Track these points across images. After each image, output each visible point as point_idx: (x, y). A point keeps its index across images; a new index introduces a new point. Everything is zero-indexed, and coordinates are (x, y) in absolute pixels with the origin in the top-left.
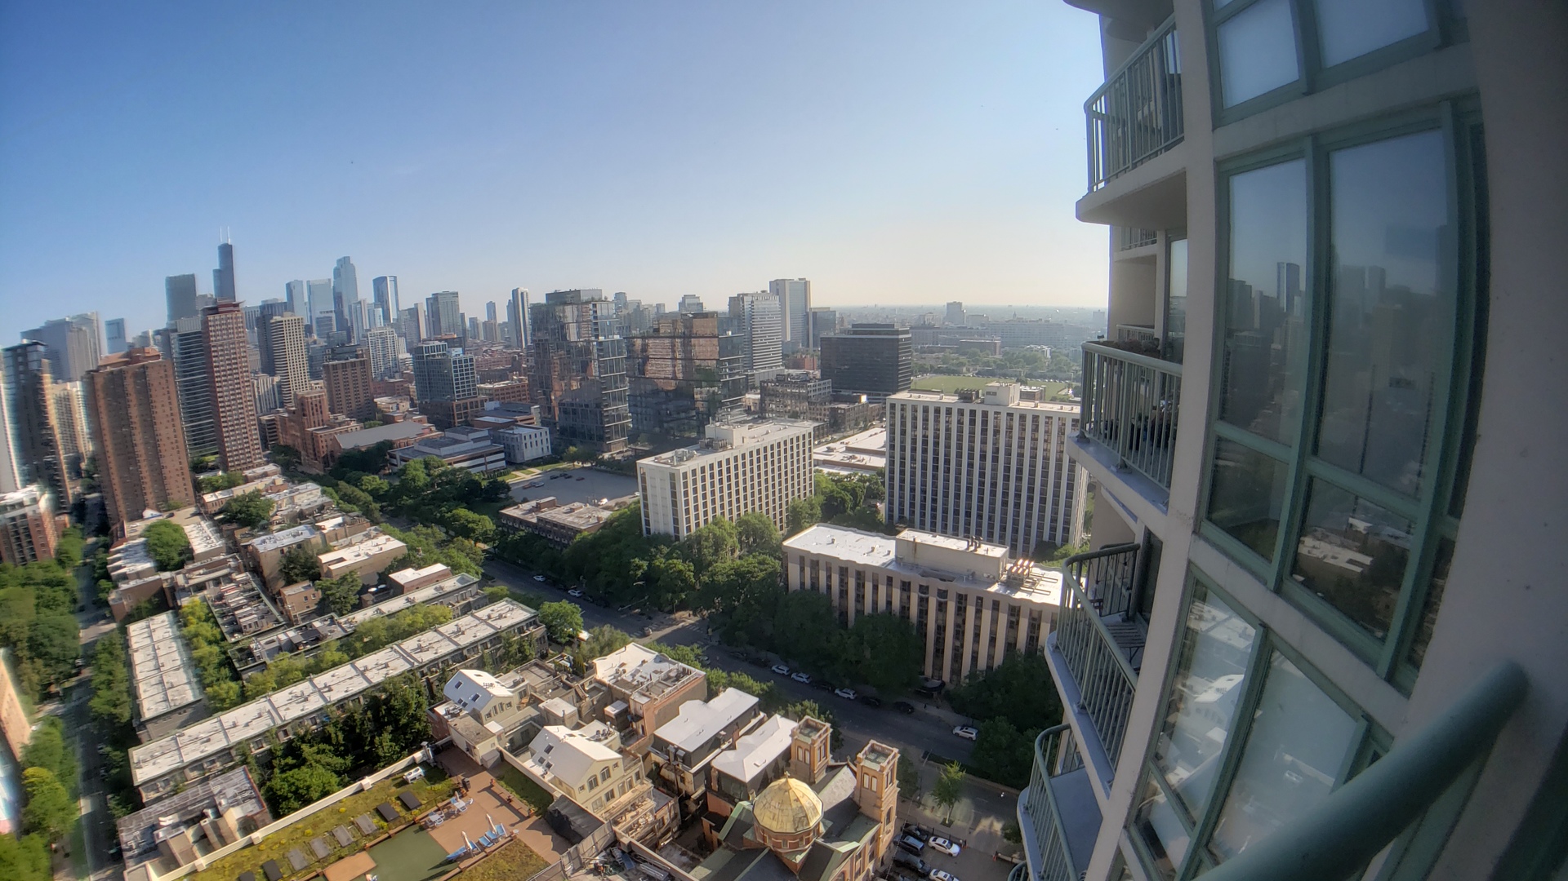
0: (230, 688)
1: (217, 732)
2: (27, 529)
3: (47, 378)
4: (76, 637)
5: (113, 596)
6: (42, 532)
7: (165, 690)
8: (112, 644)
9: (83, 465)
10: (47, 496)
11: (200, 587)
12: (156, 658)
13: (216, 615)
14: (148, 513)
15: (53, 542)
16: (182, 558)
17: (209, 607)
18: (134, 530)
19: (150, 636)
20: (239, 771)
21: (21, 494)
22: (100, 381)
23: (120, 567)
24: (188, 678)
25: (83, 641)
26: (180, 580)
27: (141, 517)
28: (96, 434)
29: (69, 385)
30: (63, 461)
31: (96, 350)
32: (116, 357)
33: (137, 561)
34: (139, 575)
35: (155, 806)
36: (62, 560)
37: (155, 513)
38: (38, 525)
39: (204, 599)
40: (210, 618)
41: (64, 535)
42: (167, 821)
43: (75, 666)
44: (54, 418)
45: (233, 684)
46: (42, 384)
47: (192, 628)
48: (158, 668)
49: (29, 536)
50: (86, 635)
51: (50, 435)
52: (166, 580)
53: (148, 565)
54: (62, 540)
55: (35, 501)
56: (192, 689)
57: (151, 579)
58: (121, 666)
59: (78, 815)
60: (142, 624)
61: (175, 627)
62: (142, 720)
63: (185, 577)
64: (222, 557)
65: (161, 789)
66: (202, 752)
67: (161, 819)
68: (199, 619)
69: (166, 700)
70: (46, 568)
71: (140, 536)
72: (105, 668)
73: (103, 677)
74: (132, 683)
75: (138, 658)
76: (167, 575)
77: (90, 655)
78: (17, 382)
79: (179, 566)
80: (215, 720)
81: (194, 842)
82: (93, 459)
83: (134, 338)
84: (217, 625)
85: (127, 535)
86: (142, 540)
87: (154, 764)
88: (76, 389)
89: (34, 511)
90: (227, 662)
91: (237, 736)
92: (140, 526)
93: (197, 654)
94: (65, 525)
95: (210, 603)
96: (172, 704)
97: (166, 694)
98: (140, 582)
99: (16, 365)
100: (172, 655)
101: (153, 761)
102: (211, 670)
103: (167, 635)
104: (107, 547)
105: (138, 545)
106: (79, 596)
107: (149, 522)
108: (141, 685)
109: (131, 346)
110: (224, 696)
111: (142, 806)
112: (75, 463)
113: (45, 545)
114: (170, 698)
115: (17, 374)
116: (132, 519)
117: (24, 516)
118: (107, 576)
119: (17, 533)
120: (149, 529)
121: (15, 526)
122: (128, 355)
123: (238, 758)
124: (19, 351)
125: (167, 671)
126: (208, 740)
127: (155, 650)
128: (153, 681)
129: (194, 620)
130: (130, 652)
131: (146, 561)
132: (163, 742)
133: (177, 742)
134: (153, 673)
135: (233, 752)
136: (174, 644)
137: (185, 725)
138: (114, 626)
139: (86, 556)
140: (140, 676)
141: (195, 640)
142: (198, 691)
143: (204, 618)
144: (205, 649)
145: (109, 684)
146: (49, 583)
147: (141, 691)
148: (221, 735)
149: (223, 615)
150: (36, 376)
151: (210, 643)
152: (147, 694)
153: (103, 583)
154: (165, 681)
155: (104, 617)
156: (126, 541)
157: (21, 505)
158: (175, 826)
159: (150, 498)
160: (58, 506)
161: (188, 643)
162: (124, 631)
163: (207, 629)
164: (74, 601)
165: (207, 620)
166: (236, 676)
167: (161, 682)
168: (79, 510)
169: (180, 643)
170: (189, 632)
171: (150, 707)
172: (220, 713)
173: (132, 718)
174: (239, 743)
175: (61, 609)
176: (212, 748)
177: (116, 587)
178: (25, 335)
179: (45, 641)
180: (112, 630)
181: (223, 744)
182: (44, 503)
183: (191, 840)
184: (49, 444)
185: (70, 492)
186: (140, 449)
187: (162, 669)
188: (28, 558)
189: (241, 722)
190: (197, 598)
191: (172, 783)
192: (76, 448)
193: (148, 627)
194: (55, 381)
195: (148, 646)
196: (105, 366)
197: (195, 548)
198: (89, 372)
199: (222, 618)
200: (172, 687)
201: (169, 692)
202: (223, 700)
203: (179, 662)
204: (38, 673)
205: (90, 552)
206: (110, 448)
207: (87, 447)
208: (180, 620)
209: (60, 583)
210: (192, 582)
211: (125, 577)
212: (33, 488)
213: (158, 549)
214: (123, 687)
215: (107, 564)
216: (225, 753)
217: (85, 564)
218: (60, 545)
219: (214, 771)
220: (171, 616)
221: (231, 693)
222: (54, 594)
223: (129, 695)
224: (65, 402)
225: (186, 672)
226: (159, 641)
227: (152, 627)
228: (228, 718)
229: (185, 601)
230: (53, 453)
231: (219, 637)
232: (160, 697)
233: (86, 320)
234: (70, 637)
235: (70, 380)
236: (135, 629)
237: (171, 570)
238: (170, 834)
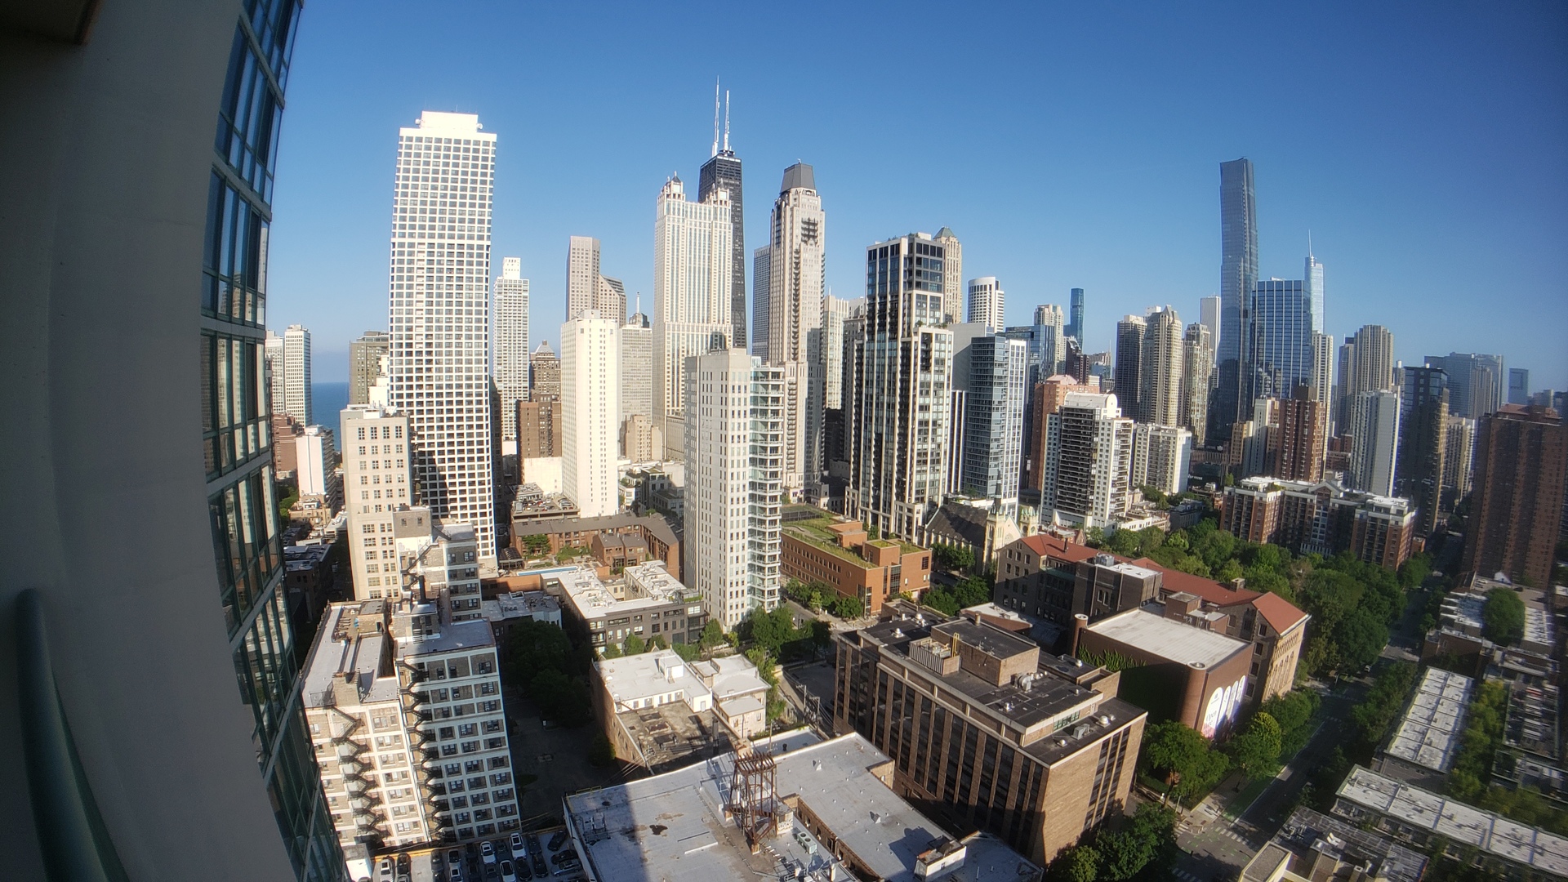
0: (1473, 783)
1: (1433, 811)
2: (1383, 534)
3: (1445, 407)
4: (1378, 647)
5: (1431, 633)
6: (1397, 543)
7: (1422, 742)
8: (1405, 672)
9: (1457, 502)
10: (1414, 514)
11: (1510, 674)
12: (1434, 710)
13: (1508, 710)
14: (1499, 576)
15: (1401, 558)
16: (1512, 636)
17: (1506, 697)
18: (1481, 586)
19: (1442, 689)
20: (1421, 857)
21: (1388, 501)
22: (1496, 427)
23: (1451, 612)
24: (1447, 748)
25: (1383, 654)
26: (1498, 655)
27: (1491, 577)
28: (1478, 477)
29: (1464, 421)
30: (1440, 490)
31: (1497, 394)
32: (1516, 408)
33: (1469, 616)
34: (1464, 628)
35: (1336, 822)
36: (1402, 574)
37: (1506, 579)
38: (1395, 536)
39: (1507, 687)
40: (1500, 708)
41: (1415, 556)
42: (1333, 840)
43: (1362, 668)
44: (1442, 448)
45: (1477, 782)
46: (1439, 411)
47: (1481, 706)
48: (1430, 720)
49: (1383, 540)
50: (1387, 651)
51: (1436, 461)
52: (1486, 648)
53: (1477, 625)
54: (1411, 560)
55: (1400, 513)
56: (1444, 759)
57: (1473, 638)
58: (1401, 695)
59: (1273, 774)
60: (1442, 673)
61: (1468, 695)
62: (1385, 751)
63: (1503, 655)
64: (1545, 658)
65: (1351, 815)
66: (1408, 816)
67: (1331, 835)
68: (1492, 702)
69: (1416, 751)
70: (1385, 576)
71: (1483, 594)
72: (1386, 688)
73: (1380, 694)
74: (1399, 716)
75: (1419, 699)
76: (1489, 644)
77: (1381, 668)
78: (1416, 401)
79: (1502, 642)
80: (1440, 800)
81: (1335, 874)
82: (1468, 499)
83: (1535, 394)
84: (1503, 721)
85: (1472, 587)
86: (1484, 598)
87: (1365, 791)
88: (1470, 426)
89: (1397, 523)
90: (1487, 758)
91: (1445, 828)
92: (1486, 583)
93: (1468, 732)
94: (1420, 550)
95: (1510, 696)
96: (1419, 759)
97: (1420, 747)
98: (1462, 636)
99: (1417, 385)
100: (1448, 718)
101: (1365, 788)
102: (1470, 756)
103: (1456, 698)
104: (1448, 588)
105: (1478, 601)
106: (1401, 614)
107: (1497, 585)
108: (1406, 723)
109: (1531, 401)
110: (1464, 786)
111: (1328, 813)
112: (1450, 495)
113: (1395, 555)
114: (1421, 752)
115: (1416, 393)
116: (1482, 574)
117: (1386, 521)
118: (1436, 615)
119: (1373, 532)
120: (1494, 591)
121: (1373, 526)
122: (1527, 409)
123: (1429, 846)
124: (1422, 373)
125: (1436, 729)
126: (1421, 812)
127: (1438, 703)
128: (1418, 728)
129: (1486, 701)
130: (1417, 690)
131: (1476, 621)
132: (1386, 781)
133: (1396, 791)
134: (1423, 721)
135: (1430, 839)
136: (1457, 710)
137: (1414, 783)
138: (1417, 659)
139: (1424, 584)
140: (1410, 716)
141: (1476, 719)
142: (1446, 765)
143: (1496, 704)
144: (1478, 733)
145: (1380, 704)
146: (1383, 590)
147: (1402, 729)
148: (1434, 816)
149: (1513, 714)
150: (1435, 401)
151: (1486, 731)
152: (1405, 735)
153: (1429, 617)
154: (1428, 736)
155: (1412, 646)
156: (1469, 591)
157: (1387, 510)
158: (1335, 850)
159: (1507, 562)
160: (1419, 526)
161: (1468, 717)
162: (1422, 671)
163: (1492, 716)
164: (1395, 616)
165: (1498, 709)
166: (1485, 777)
167: (1424, 734)
168: (1437, 541)
169: (1462, 714)
170: (1477, 708)
171: (1400, 745)
172: (1449, 798)
173: (1378, 743)
174: (1441, 835)
175: (1380, 616)
176: (1417, 819)
177: (1439, 627)
178: (1427, 359)
179: (1352, 634)
180: (1414, 662)
181: (1429, 824)
182: (1407, 519)
183: (1335, 870)
184: (1431, 469)
185: (1436, 521)
186: (1516, 510)
187: (1433, 724)
188: (1374, 558)
189: (1458, 820)
190: (1503, 682)
191: (1363, 818)
192: (1455, 483)
193: (1446, 679)
194: (1451, 412)
195: (1434, 695)
196: (1505, 414)
197: (1526, 633)
198: (1487, 415)
199: (1512, 716)
200: (1430, 745)
201: (1424, 747)
202: (1459, 789)
203: (1450, 728)
204: (1328, 654)
205: (1429, 582)
206: (1487, 496)
207: (1466, 486)
208: (1475, 691)
209: (1392, 595)
210: (1506, 664)
211: (1451, 623)
212: (1403, 502)
213: (1494, 616)
214: (1391, 713)
215: (1442, 602)
216: (1422, 833)
217: (1421, 591)
218: (1406, 562)
219: (1402, 839)
220: (1470, 683)
221: (1471, 788)
222: (1381, 601)
223: (1390, 724)
224: (1456, 435)
225: (1449, 740)
226: (1446, 698)
227: (1449, 682)
228: (1452, 807)
229: (1490, 679)
230: (1432, 479)
231: (1498, 731)
232: (1413, 745)
233: (1489, 361)
234: (1374, 643)
235: (1466, 416)
236: (1433, 675)
237: (1494, 642)
238: (1326, 851)
